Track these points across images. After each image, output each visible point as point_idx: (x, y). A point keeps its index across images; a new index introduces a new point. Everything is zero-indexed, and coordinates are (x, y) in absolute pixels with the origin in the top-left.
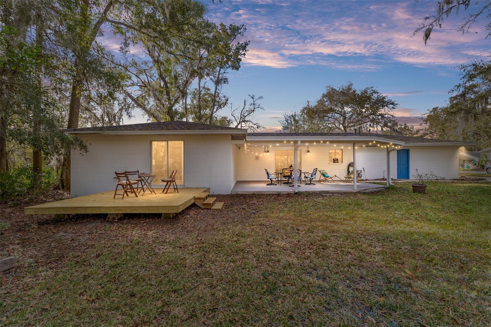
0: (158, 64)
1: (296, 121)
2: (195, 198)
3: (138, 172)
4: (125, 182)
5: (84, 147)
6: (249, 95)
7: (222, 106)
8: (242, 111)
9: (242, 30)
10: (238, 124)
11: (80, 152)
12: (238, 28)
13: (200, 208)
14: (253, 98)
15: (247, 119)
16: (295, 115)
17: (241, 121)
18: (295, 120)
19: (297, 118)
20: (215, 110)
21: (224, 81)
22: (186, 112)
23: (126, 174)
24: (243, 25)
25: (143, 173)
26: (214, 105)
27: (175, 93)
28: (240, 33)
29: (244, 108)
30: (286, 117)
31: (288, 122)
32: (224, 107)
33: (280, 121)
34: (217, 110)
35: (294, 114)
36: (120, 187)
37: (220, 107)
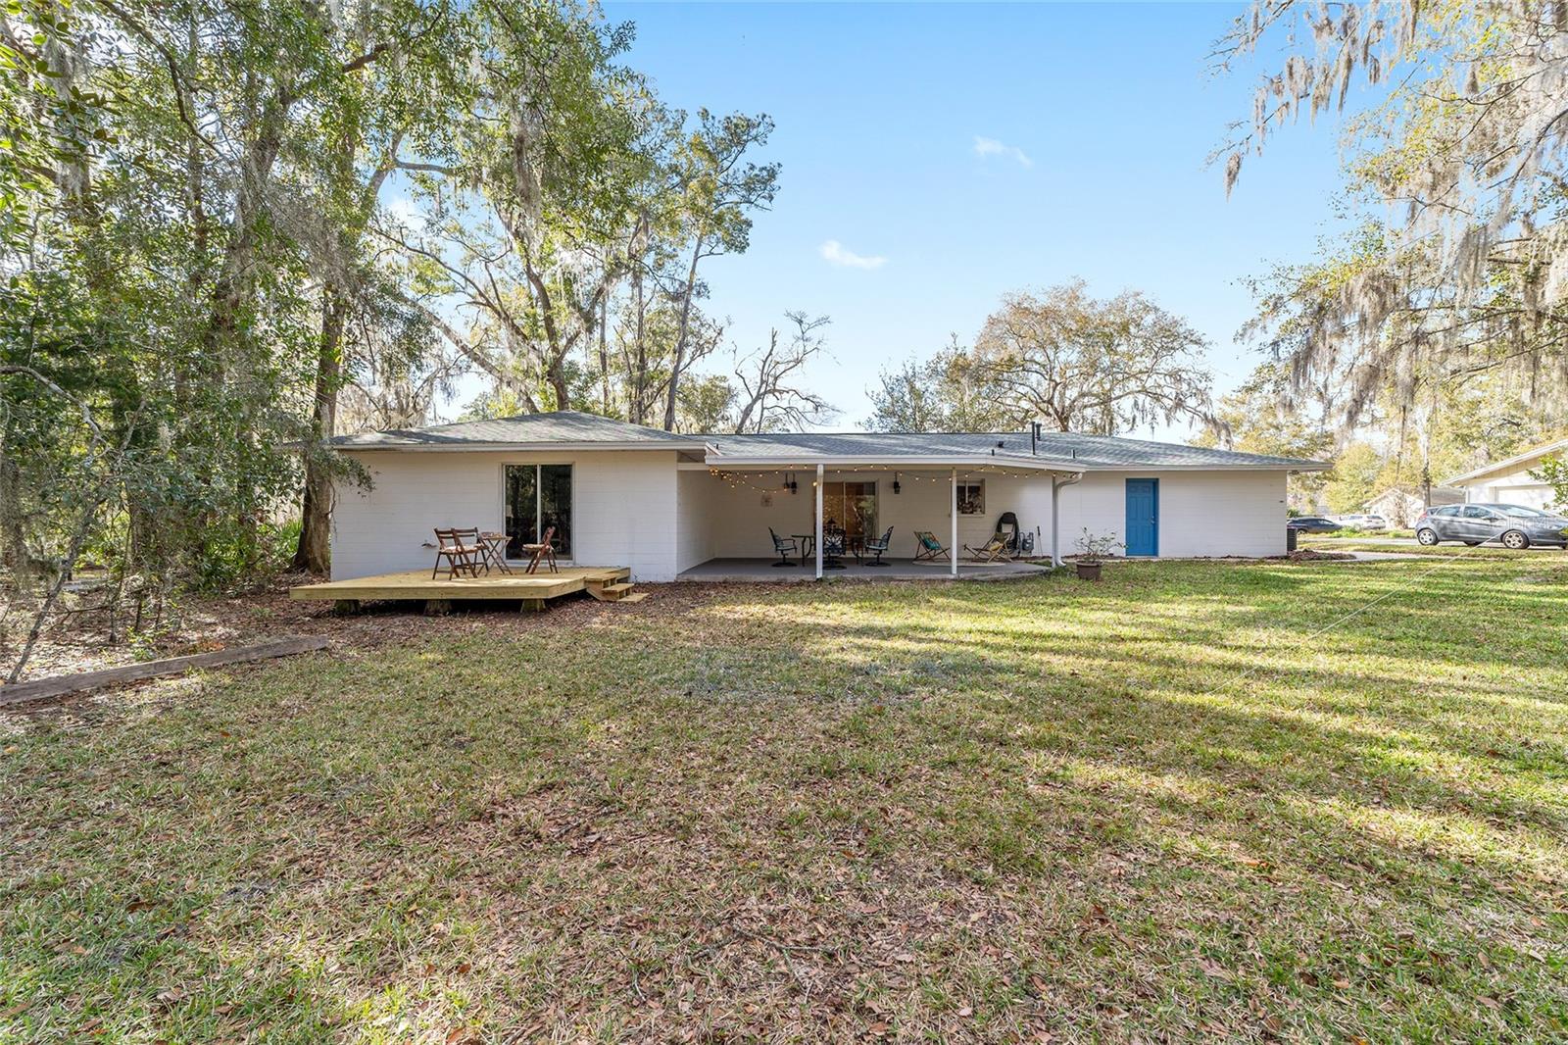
0: (522, 242)
1: (917, 395)
2: (586, 581)
3: (476, 530)
4: (453, 548)
5: (365, 480)
6: (789, 314)
7: (706, 350)
8: (765, 362)
9: (761, 129)
10: (754, 401)
11: (359, 489)
12: (750, 125)
13: (595, 599)
14: (800, 322)
15: (780, 385)
16: (914, 375)
17: (762, 390)
18: (912, 389)
19: (918, 385)
20: (686, 359)
21: (699, 293)
22: (604, 369)
23: (455, 535)
24: (764, 116)
25: (487, 533)
26: (682, 346)
27: (567, 322)
28: (755, 138)
29: (770, 354)
30: (887, 380)
31: (892, 397)
32: (710, 351)
33: (870, 394)
34: (692, 359)
35: (910, 373)
36: (444, 557)
37: (700, 350)
